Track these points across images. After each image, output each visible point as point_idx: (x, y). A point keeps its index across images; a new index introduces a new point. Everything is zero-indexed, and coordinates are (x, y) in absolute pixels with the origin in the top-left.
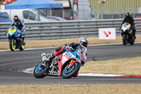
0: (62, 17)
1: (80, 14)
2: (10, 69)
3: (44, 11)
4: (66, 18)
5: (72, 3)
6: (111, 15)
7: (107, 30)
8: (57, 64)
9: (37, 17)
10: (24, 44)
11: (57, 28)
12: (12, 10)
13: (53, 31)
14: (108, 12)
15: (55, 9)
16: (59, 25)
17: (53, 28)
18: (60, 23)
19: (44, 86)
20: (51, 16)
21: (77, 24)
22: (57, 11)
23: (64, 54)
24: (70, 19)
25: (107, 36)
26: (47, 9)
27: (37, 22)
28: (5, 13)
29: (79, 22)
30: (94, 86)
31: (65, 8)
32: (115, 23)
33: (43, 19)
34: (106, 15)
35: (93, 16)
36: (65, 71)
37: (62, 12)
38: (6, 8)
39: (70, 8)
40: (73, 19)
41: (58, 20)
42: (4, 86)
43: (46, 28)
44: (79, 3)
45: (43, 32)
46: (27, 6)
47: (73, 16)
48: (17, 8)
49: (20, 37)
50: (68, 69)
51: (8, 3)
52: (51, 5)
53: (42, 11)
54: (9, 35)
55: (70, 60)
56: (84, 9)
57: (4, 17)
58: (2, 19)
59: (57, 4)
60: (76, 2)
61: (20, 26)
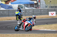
0: (34, 7)
2: (13, 28)
3: (27, 5)
4: (35, 8)
5: (38, 2)
6: (54, 7)
7: (52, 12)
9: (24, 7)
10: (22, 18)
12: (14, 5)
13: (30, 13)
14: (53, 5)
15: (31, 4)
16: (33, 10)
17: (30, 11)
19: (27, 34)
20: (30, 7)
21: (40, 10)
22: (32, 5)
23: (26, 22)
24: (37, 8)
25: (52, 15)
26: (28, 4)
27: (24, 9)
28: (11, 6)
29: (41, 9)
30: (47, 34)
31: (35, 4)
32: (55, 9)
33: (26, 8)
34: (52, 7)
35: (46, 7)
36: (26, 28)
38: (11, 4)
39: (37, 4)
40: (38, 8)
43: (28, 12)
44: (41, 2)
45: (26, 13)
46: (20, 3)
47: (38, 7)
48: (16, 4)
49: (20, 15)
51: (12, 2)
52: (29, 2)
53: (26, 5)
54: (16, 14)
56: (43, 4)
57: (11, 7)
58: (10, 8)
59: (32, 2)
60: (39, 1)
61: (20, 11)
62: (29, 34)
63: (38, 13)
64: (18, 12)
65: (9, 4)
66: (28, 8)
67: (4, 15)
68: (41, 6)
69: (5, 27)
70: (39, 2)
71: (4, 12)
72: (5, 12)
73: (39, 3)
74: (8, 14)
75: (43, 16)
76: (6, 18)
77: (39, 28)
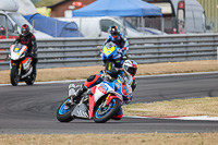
0: (160, 29)
1: (188, 23)
3: (133, 20)
4: (166, 31)
5: (176, 7)
8: (88, 101)
9: (122, 30)
11: (152, 45)
12: (84, 19)
13: (145, 51)
15: (150, 17)
16: (156, 41)
17: (146, 45)
18: (158, 38)
19: (132, 135)
20: (143, 28)
21: (184, 40)
22: (152, 20)
23: (98, 86)
24: (173, 33)
26: (137, 17)
28: (73, 23)
29: (187, 37)
30: (210, 135)
31: (165, 16)
33: (132, 33)
35: (208, 28)
37: (160, 21)
38: (74, 16)
39: (173, 15)
40: (177, 32)
41: (154, 33)
42: (71, 136)
43: (136, 46)
44: (186, 7)
45: (131, 52)
46: (107, 12)
47: (177, 28)
49: (121, 59)
50: (102, 109)
51: (77, 7)
52: (143, 10)
53: (129, 20)
54: (104, 57)
55: (106, 95)
57: (71, 29)
58: (68, 32)
59: (152, 10)
60: (182, 6)
61: (120, 43)
62: (140, 135)
63: (175, 50)
64: (113, 49)
65: (63, 16)
66: (139, 31)
67: (45, 61)
68: (187, 24)
69: (49, 107)
70: (179, 8)
71: (45, 50)
72: (51, 49)
73: (181, 12)
74: (61, 55)
75: (194, 62)
76: (55, 70)
77: (181, 111)
